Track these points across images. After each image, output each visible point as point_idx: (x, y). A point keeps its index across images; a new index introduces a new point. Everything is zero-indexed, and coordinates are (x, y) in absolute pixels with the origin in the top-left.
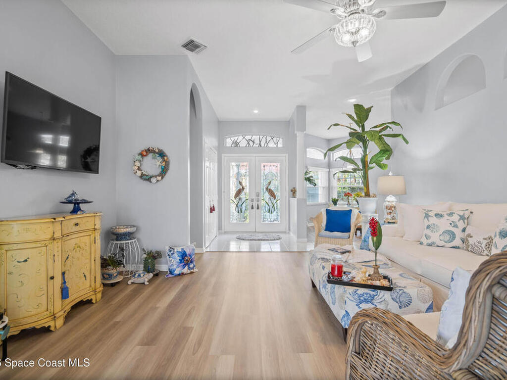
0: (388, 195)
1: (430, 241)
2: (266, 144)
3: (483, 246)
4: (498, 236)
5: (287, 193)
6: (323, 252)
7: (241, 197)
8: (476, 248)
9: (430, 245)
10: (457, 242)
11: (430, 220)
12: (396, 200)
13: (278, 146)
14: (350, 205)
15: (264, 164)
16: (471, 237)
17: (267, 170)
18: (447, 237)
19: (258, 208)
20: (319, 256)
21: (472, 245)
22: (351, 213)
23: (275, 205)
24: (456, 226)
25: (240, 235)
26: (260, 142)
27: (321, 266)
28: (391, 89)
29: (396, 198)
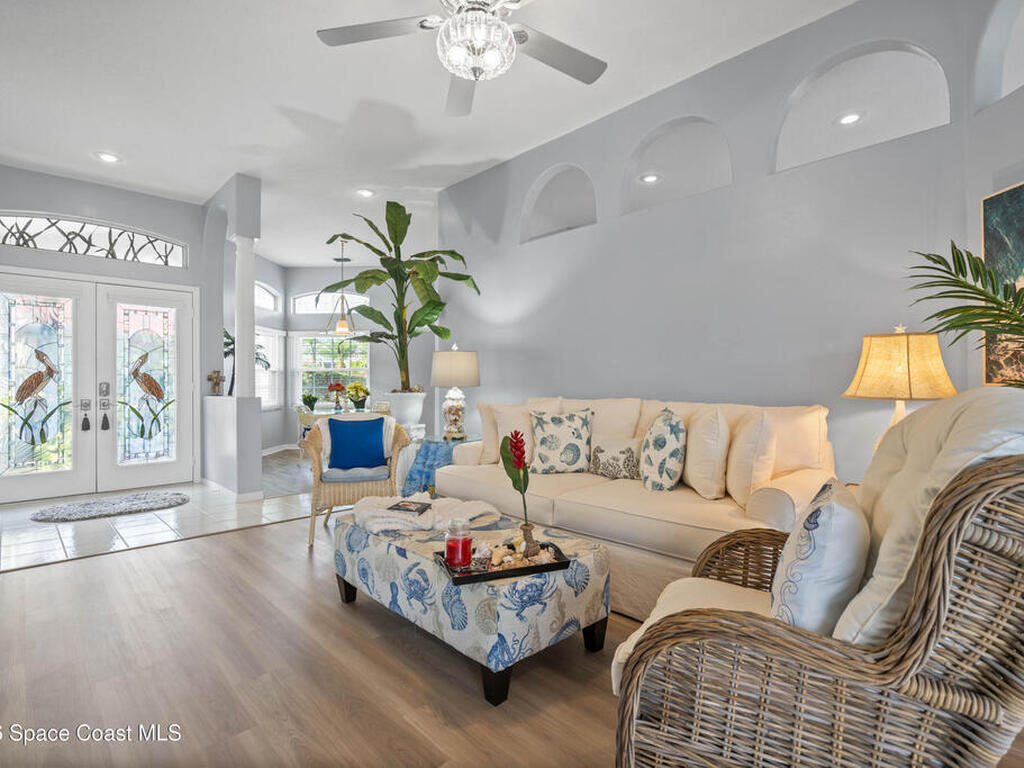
0: (451, 388)
1: (546, 466)
2: (131, 255)
3: (621, 463)
4: (651, 447)
5: (196, 383)
6: (383, 517)
7: (41, 394)
8: (611, 468)
9: (546, 472)
10: (582, 463)
11: (546, 429)
12: (463, 397)
13: (170, 264)
14: (341, 408)
15: (128, 306)
16: (602, 451)
17: (135, 323)
18: (570, 456)
19: (105, 425)
20: (376, 528)
21: (604, 464)
22: (382, 424)
23: (161, 417)
24: (579, 437)
25: (47, 509)
26: (112, 245)
27: (393, 550)
28: (440, 189)
29: (464, 393)
